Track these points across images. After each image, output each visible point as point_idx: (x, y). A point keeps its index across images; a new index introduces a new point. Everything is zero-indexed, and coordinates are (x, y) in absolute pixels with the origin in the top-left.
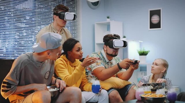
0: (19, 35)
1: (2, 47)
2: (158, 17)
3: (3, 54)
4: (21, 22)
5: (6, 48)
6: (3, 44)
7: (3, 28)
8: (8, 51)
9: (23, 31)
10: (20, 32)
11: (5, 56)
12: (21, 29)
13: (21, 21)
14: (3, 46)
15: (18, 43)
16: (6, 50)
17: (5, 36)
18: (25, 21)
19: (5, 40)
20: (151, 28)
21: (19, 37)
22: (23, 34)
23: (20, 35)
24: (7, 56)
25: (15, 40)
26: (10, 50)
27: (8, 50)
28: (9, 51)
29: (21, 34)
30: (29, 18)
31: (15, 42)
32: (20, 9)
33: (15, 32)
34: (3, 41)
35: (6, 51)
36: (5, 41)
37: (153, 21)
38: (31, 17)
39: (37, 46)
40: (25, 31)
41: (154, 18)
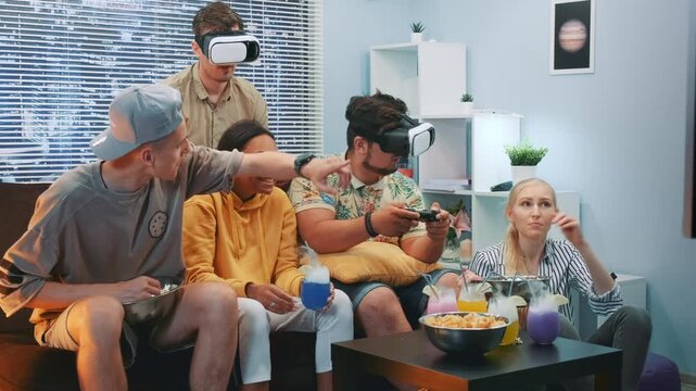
0: (94, 97)
1: (38, 138)
2: (583, 27)
3: (41, 160)
4: (103, 53)
5: (51, 140)
6: (41, 126)
7: (40, 73)
8: (58, 152)
9: (109, 81)
10: (99, 86)
11: (49, 168)
12: (104, 75)
13: (103, 48)
14: (41, 135)
15: (91, 124)
16: (51, 146)
17: (46, 101)
18: (116, 48)
19: (46, 112)
20: (557, 66)
21: (97, 102)
22: (109, 92)
23: (98, 97)
24: (53, 168)
25: (82, 113)
26: (66, 146)
27: (58, 146)
28: (61, 149)
29: (104, 91)
30: (130, 36)
31: (83, 119)
32: (98, 9)
33: (83, 85)
34: (41, 118)
35: (51, 152)
36: (46, 118)
37: (564, 41)
38: (137, 34)
39: (105, 138)
40: (119, 81)
41: (567, 33)
